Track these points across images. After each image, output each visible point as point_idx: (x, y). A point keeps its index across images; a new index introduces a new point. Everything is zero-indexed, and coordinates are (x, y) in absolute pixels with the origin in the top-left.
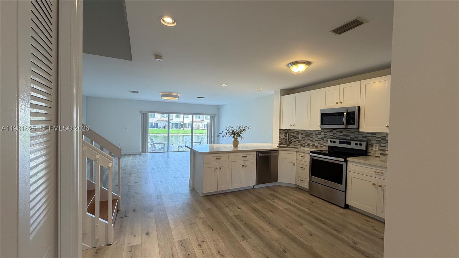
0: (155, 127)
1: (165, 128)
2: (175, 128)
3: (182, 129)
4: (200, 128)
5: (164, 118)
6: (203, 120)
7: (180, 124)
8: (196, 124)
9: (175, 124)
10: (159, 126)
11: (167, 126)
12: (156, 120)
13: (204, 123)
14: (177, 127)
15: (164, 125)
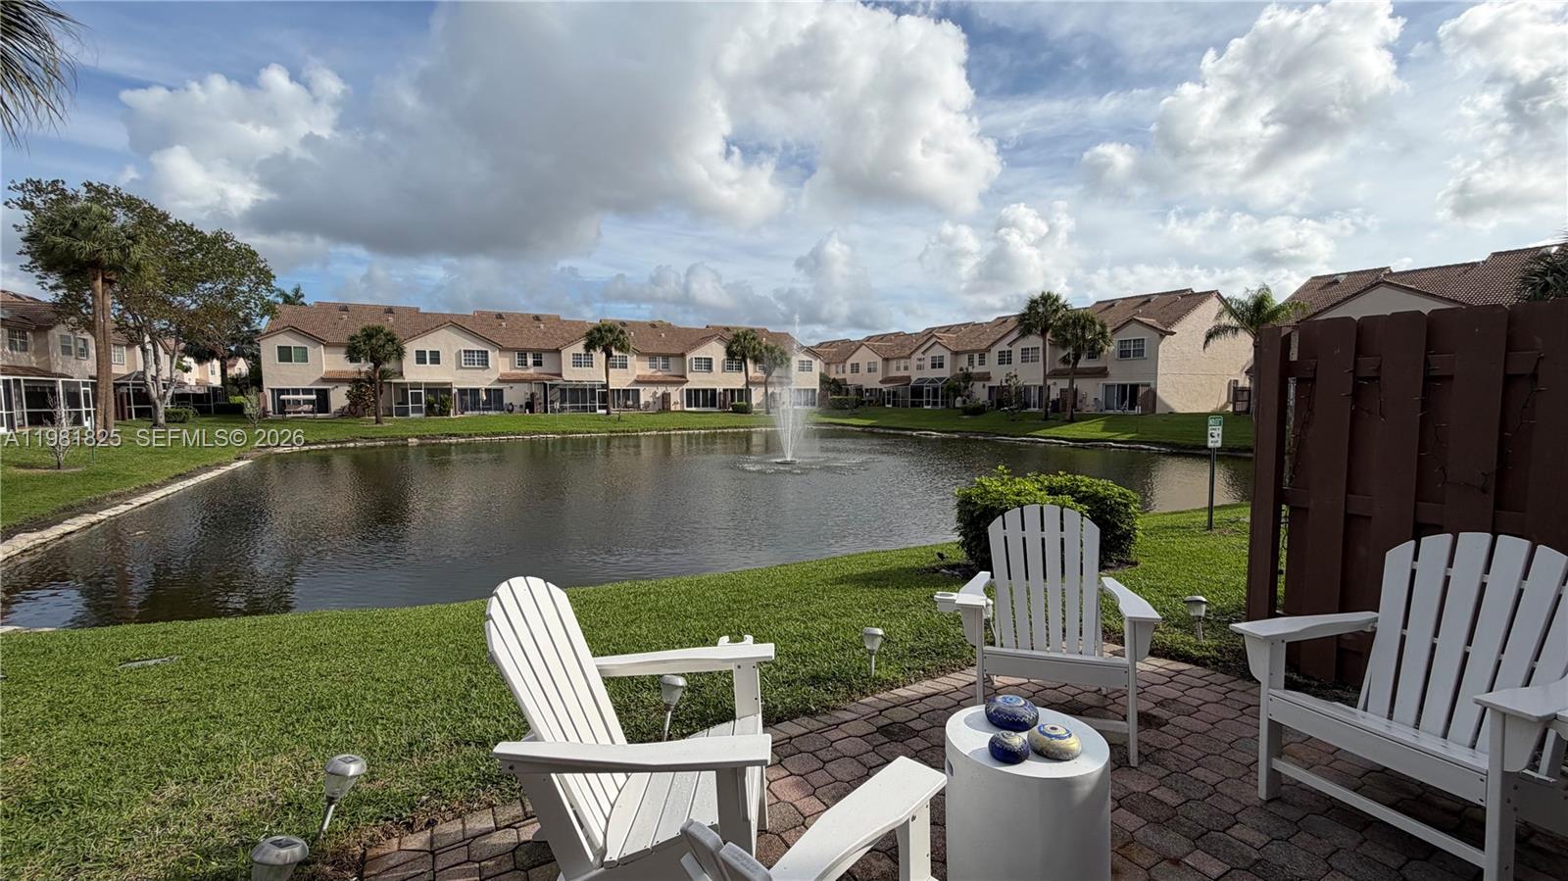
0: (490, 409)
1: (532, 411)
2: (572, 407)
3: (604, 411)
4: (673, 408)
5: (528, 372)
6: (682, 377)
7: (593, 391)
8: (655, 393)
9: (574, 391)
10: (506, 400)
12: (495, 377)
13: (685, 387)
14: (581, 405)
15: (529, 396)
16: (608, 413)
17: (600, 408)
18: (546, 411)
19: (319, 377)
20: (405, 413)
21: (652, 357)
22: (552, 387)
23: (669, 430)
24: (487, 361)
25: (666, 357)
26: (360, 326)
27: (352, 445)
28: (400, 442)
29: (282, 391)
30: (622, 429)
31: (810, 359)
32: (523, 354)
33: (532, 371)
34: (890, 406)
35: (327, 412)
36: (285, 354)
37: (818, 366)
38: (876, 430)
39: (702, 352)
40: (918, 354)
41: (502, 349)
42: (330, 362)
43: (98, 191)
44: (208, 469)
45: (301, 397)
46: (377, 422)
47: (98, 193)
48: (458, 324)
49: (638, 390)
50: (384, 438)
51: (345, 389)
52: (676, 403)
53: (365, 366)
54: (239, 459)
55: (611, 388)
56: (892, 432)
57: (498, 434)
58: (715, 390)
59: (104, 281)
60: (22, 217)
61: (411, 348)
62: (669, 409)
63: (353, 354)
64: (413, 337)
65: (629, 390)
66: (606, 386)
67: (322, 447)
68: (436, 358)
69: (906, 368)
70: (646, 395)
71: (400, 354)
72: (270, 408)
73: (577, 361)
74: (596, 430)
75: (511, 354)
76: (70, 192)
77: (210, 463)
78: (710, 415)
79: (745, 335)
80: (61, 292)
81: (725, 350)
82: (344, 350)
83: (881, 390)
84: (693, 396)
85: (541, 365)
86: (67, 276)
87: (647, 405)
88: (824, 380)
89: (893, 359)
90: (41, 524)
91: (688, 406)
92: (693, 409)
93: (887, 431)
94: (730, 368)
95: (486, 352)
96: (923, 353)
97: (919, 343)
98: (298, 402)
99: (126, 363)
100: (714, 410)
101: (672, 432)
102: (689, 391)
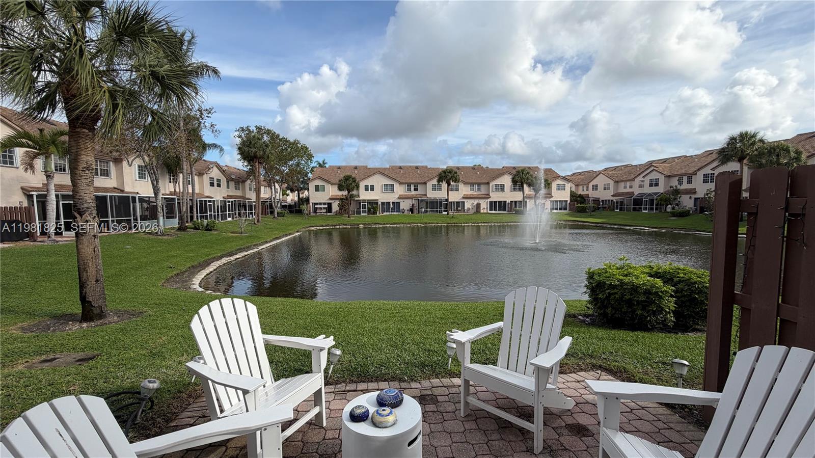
0: (395, 212)
1: (412, 213)
2: (431, 211)
3: (446, 213)
4: (482, 211)
5: (411, 193)
6: (488, 195)
7: (441, 202)
8: (473, 203)
9: (432, 203)
10: (401, 208)
12: (397, 196)
13: (489, 200)
14: (435, 210)
15: (411, 205)
16: (448, 214)
17: (444, 211)
18: (419, 213)
19: (329, 197)
20: (359, 213)
21: (472, 184)
22: (422, 201)
23: (478, 223)
24: (393, 189)
25: (479, 184)
26: (344, 175)
27: (338, 227)
28: (356, 226)
29: (316, 204)
30: (453, 222)
31: (564, 183)
32: (409, 185)
33: (413, 193)
34: (618, 210)
35: (331, 212)
36: (317, 188)
37: (569, 186)
38: (605, 226)
39: (499, 181)
40: (640, 178)
41: (400, 183)
42: (333, 191)
43: (259, 128)
44: (286, 235)
45: (322, 206)
46: (349, 217)
47: (259, 129)
48: (381, 172)
49: (464, 202)
50: (350, 224)
51: (338, 202)
52: (484, 209)
53: (345, 193)
54: (297, 232)
55: (450, 201)
56: (616, 227)
57: (396, 224)
58: (506, 202)
59: (259, 163)
60: (238, 141)
61: (362, 185)
62: (480, 212)
63: (341, 188)
64: (364, 179)
65: (459, 202)
66: (447, 200)
67: (327, 227)
68: (372, 188)
69: (631, 187)
70: (468, 204)
71: (358, 187)
72: (312, 211)
73: (434, 189)
74: (441, 222)
75: (404, 185)
76: (252, 130)
77: (287, 233)
78: (501, 215)
79: (523, 171)
80: (249, 167)
81: (511, 180)
82: (337, 186)
83: (612, 201)
84: (494, 205)
85: (417, 190)
86: (249, 162)
87: (469, 209)
88: (573, 195)
89: (622, 181)
90: (231, 255)
91: (490, 210)
92: (493, 212)
93: (612, 226)
94: (515, 190)
95: (393, 185)
96: (643, 177)
97: (641, 171)
98: (321, 208)
99: (265, 193)
100: (504, 212)
101: (480, 224)
102: (491, 203)
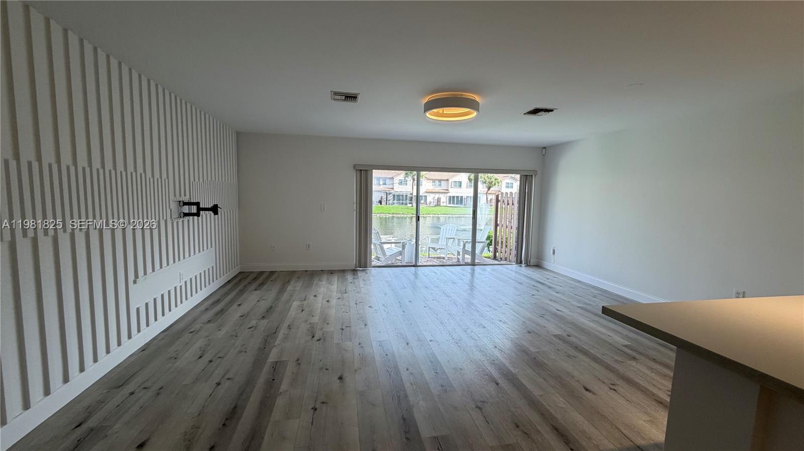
1: (381, 204)
2: (397, 203)
3: (411, 205)
4: (442, 205)
5: (380, 187)
6: (447, 190)
7: (406, 196)
8: (434, 197)
9: (398, 196)
11: (385, 200)
13: (449, 195)
14: (401, 202)
15: (380, 198)
16: (412, 206)
17: (409, 203)
18: (387, 204)
21: (434, 181)
22: (390, 194)
23: (438, 214)
25: (440, 181)
31: (512, 182)
33: (382, 186)
39: (457, 178)
49: (426, 196)
52: (443, 202)
58: (462, 197)
62: (440, 205)
66: (411, 194)
70: (430, 198)
73: (401, 183)
74: (407, 213)
78: (458, 208)
81: (468, 178)
84: (452, 199)
85: (386, 184)
87: (430, 202)
91: (449, 204)
92: (452, 205)
94: (470, 186)
100: (461, 206)
101: (440, 216)
102: (450, 197)
